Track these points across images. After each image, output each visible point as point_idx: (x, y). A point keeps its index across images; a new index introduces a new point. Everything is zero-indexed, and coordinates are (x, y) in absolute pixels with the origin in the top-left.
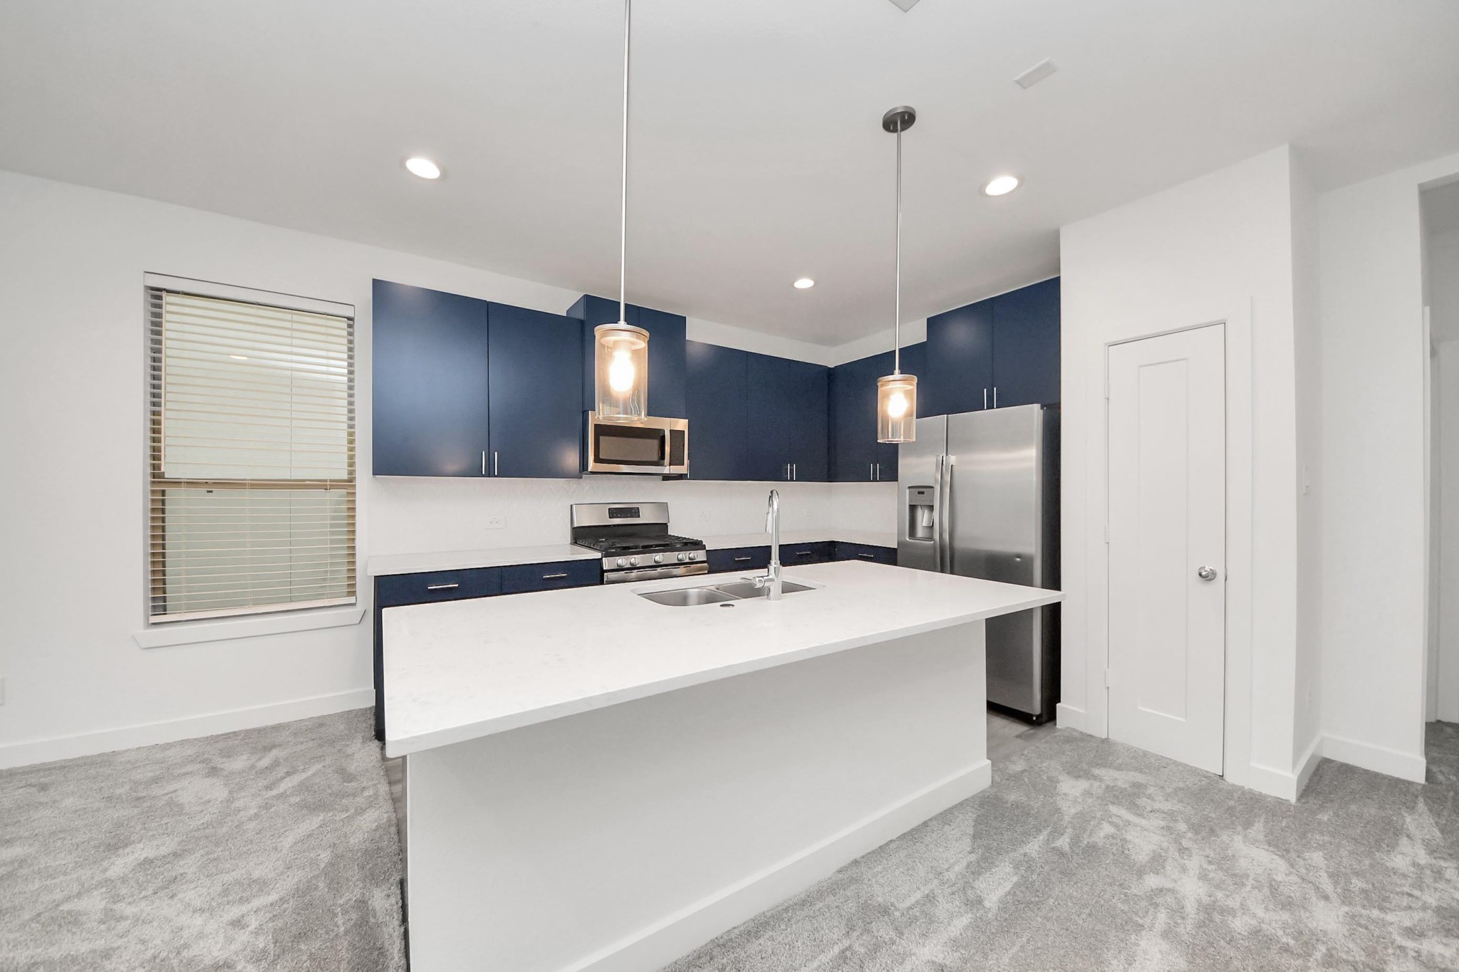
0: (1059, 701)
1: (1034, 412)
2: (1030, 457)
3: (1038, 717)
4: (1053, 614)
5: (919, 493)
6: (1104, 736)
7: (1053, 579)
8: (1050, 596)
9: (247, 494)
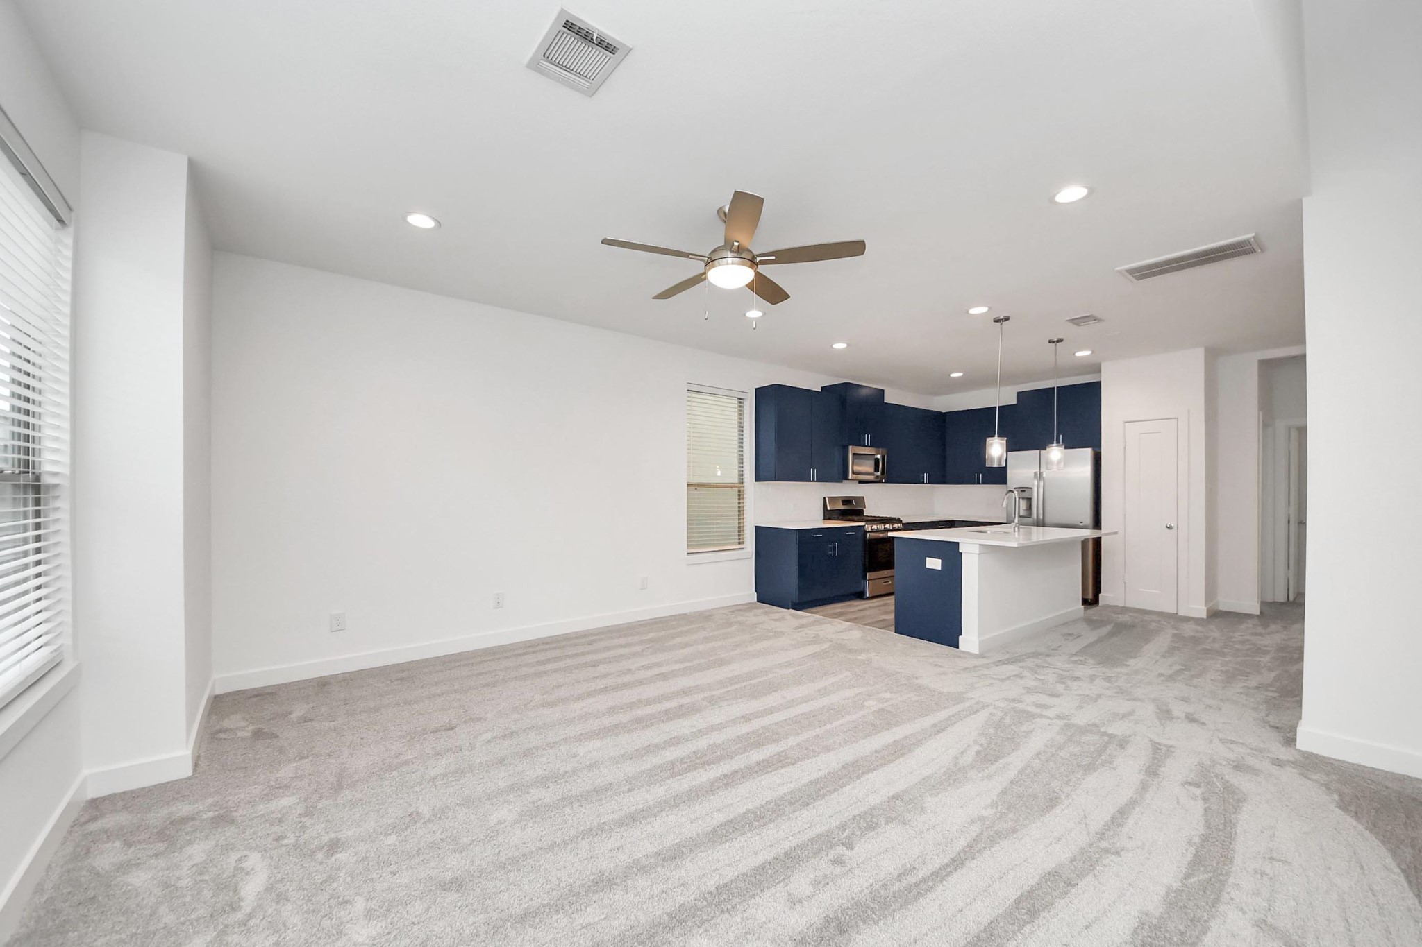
0: (1100, 592)
1: (1088, 453)
2: (1087, 471)
3: (1091, 600)
4: (1097, 542)
5: (1022, 491)
6: (1123, 605)
7: (1097, 524)
8: (1096, 534)
9: (704, 491)
